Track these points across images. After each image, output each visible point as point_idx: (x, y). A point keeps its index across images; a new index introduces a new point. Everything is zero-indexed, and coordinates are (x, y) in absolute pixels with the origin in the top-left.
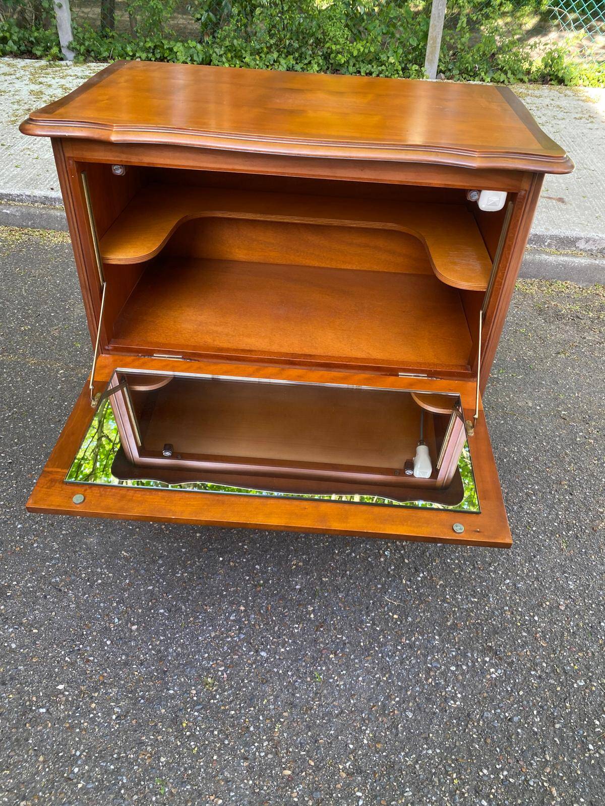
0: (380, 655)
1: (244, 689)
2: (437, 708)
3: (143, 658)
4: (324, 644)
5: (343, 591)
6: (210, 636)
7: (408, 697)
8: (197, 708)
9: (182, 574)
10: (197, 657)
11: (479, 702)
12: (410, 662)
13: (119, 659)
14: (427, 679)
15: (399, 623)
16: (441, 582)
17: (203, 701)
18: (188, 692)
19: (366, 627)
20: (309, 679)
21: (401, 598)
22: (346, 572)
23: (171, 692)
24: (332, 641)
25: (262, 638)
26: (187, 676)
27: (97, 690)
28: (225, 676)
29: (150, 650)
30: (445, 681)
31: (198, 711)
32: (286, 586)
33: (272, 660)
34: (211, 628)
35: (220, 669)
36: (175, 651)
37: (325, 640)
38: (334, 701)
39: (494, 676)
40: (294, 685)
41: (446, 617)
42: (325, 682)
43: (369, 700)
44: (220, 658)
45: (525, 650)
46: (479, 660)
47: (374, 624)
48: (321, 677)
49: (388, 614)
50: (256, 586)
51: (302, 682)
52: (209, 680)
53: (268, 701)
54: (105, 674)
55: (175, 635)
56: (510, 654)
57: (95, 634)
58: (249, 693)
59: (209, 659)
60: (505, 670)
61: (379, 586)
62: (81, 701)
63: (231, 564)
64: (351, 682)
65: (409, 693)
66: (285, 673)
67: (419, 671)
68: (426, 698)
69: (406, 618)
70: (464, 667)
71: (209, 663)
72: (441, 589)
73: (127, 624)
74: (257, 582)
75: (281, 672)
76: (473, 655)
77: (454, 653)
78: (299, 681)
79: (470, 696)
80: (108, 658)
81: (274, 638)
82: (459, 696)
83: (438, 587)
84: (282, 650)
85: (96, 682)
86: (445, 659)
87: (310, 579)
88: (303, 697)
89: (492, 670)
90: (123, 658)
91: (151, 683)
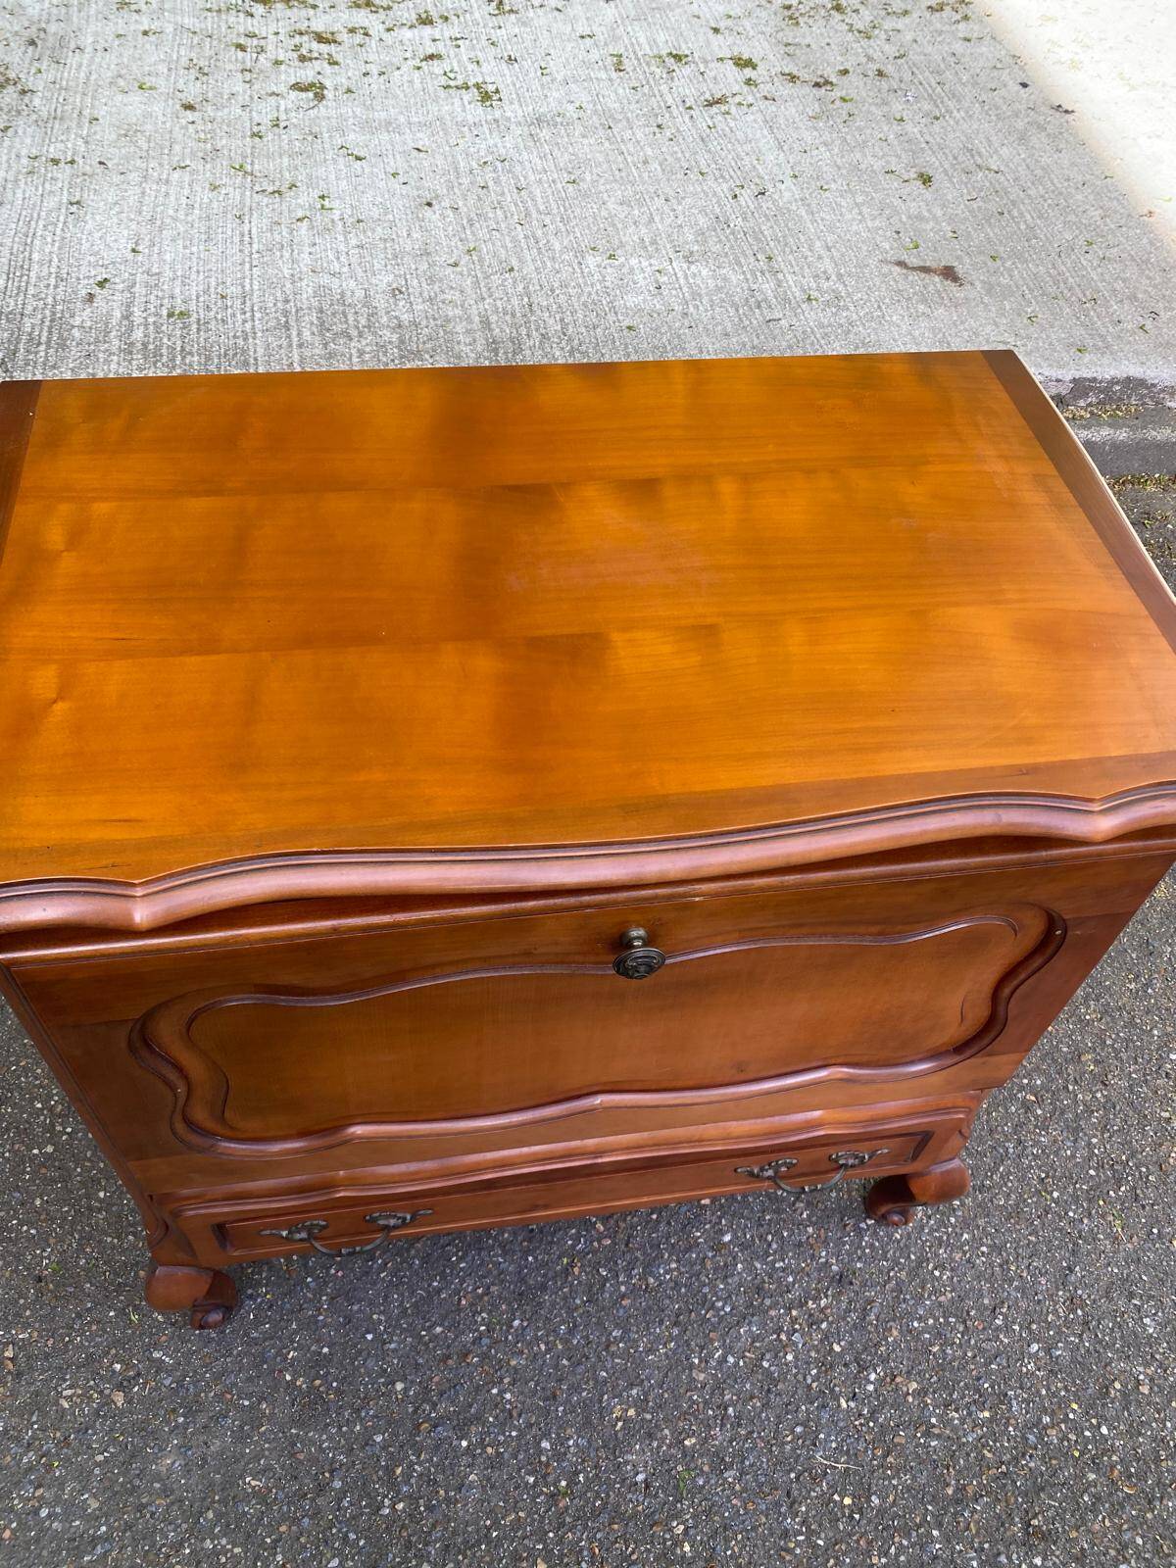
5: (732, 1463)
9: (393, 1507)
15: (857, 1516)
16: (914, 1385)
19: (798, 1544)
21: (848, 1450)
22: (726, 1409)
32: (615, 1482)
41: (942, 1475)
45: (1100, 1518)
47: (810, 1533)
49: (831, 1500)
50: (553, 1495)
61: (799, 1429)
63: (489, 1450)
69: (869, 1500)
72: (916, 1403)
74: (556, 1487)
83: (910, 1399)
87: (659, 1447)
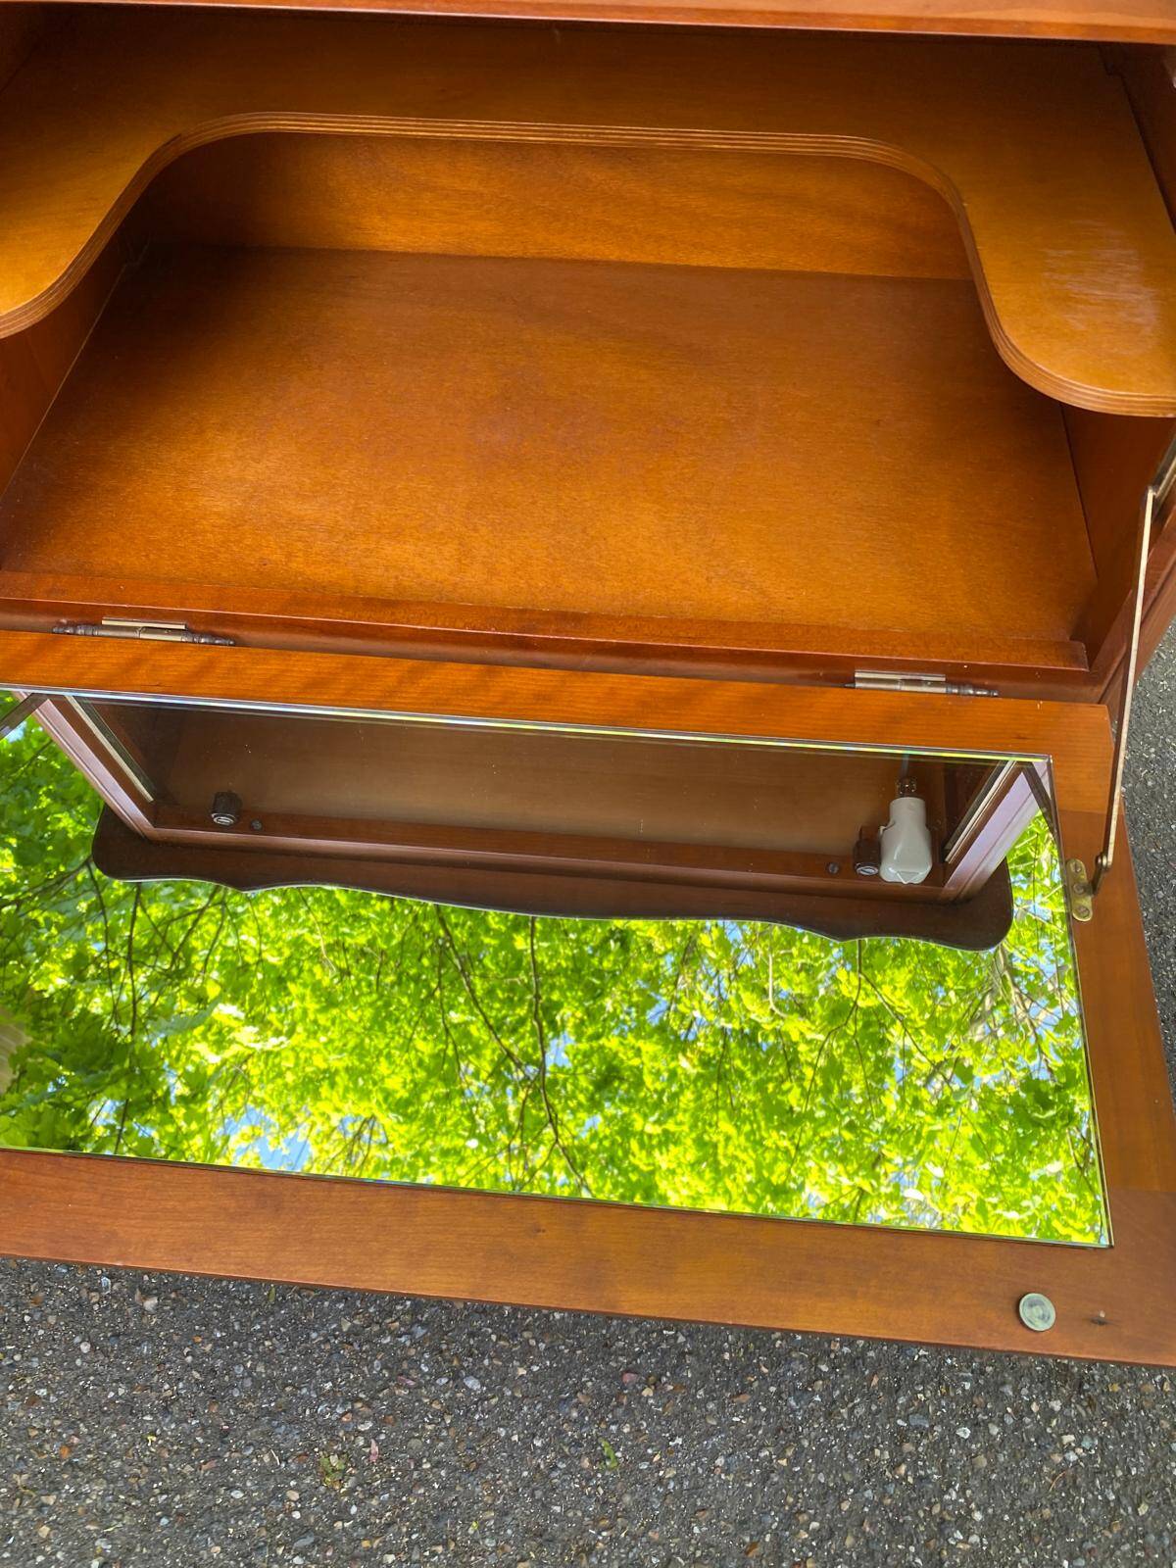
0: (773, 1389)
1: (422, 1491)
2: (916, 1554)
3: (169, 1393)
4: (628, 1356)
6: (339, 1328)
7: (843, 1520)
8: (301, 1543)
10: (304, 1391)
11: (1029, 1533)
12: (851, 1411)
13: (112, 1394)
14: (894, 1467)
17: (316, 1522)
18: (278, 1494)
20: (586, 1463)
23: (238, 1495)
24: (650, 1347)
25: (471, 1335)
26: (277, 1448)
27: (55, 1487)
28: (375, 1448)
29: (188, 1367)
30: (943, 1471)
31: (301, 1553)
33: (494, 1401)
34: (341, 1306)
35: (362, 1428)
36: (250, 1375)
37: (631, 1344)
38: (649, 1527)
39: (1072, 1457)
40: (547, 1476)
42: (627, 1470)
43: (742, 1524)
44: (362, 1395)
45: (1158, 1378)
46: (1035, 1408)
48: (619, 1454)
51: (567, 1471)
52: (334, 1459)
53: (482, 1523)
54: (76, 1440)
55: (253, 1324)
56: (1116, 1388)
57: (52, 1320)
58: (433, 1500)
59: (331, 1398)
60: (1101, 1439)
62: (14, 1518)
64: (695, 1469)
65: (845, 1506)
66: (526, 1443)
67: (875, 1439)
68: (889, 1521)
70: (994, 1430)
71: (333, 1411)
73: (132, 1295)
75: (515, 1438)
76: (1017, 1391)
77: (968, 1386)
78: (562, 1466)
79: (1007, 1518)
80: (84, 1390)
81: (499, 1338)
82: (978, 1516)
84: (522, 1371)
85: (51, 1460)
86: (944, 1403)
88: (570, 1514)
89: (1069, 1438)
90: (121, 1392)
91: (189, 1468)
